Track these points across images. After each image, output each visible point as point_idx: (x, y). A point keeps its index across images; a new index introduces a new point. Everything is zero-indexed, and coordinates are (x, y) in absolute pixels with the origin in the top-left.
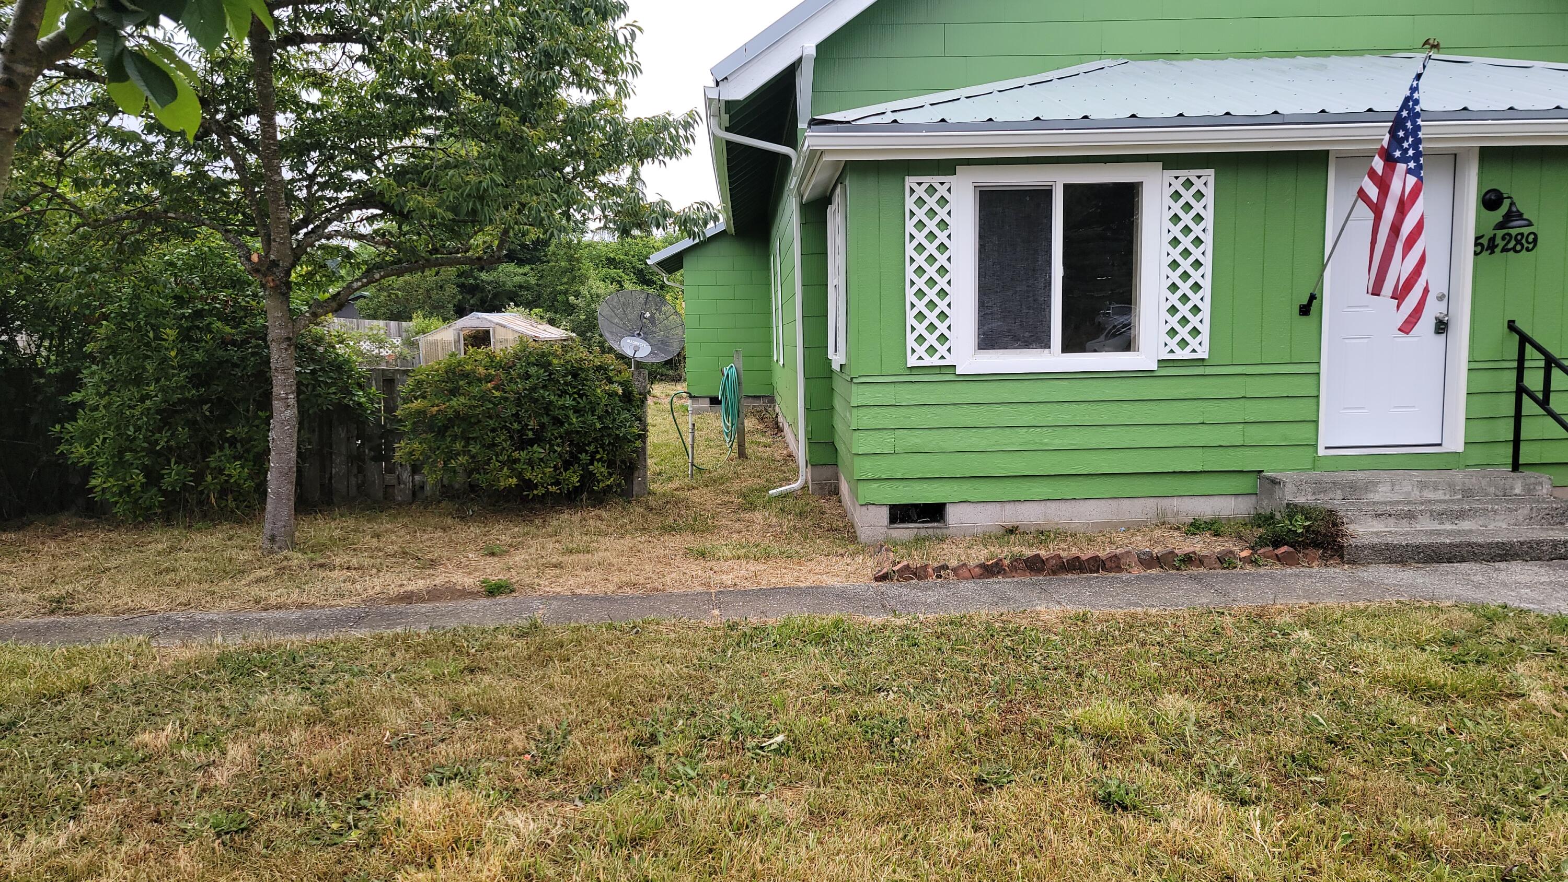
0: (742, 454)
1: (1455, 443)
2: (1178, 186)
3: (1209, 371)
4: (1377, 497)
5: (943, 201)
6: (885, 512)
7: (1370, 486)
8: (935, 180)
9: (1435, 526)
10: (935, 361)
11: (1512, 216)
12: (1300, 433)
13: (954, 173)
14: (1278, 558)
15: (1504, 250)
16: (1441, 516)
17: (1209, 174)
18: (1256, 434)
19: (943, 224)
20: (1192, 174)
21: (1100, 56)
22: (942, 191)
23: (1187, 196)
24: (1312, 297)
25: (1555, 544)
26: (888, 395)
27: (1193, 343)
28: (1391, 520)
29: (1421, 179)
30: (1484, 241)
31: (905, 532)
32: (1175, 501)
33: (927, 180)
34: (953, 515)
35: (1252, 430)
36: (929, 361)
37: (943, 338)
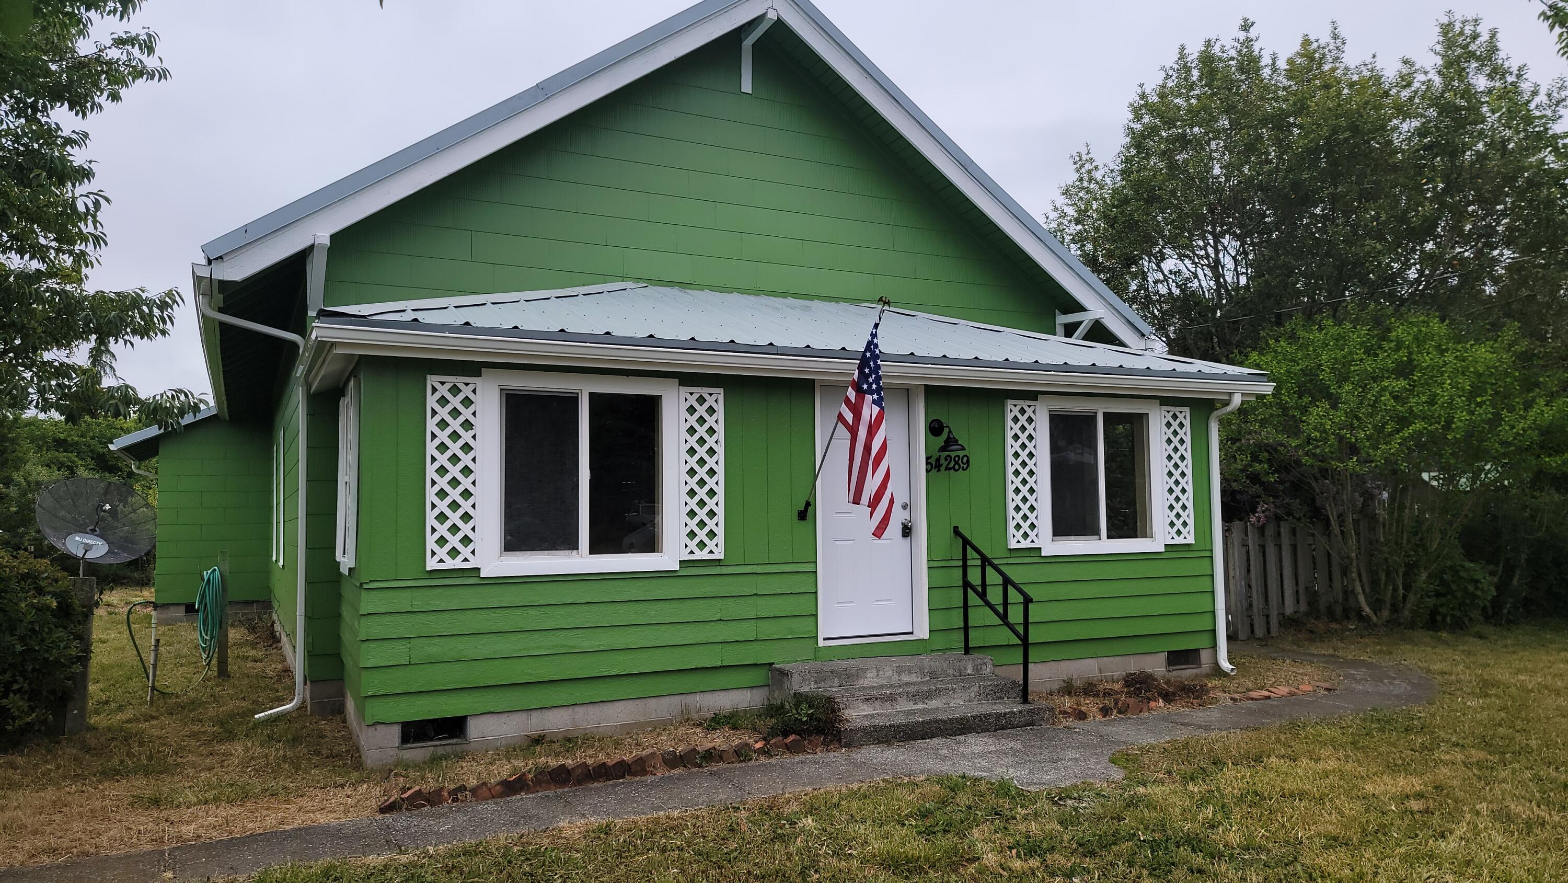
0: (223, 672)
1: (922, 632)
2: (692, 401)
3: (725, 570)
4: (866, 683)
5: (467, 402)
6: (396, 731)
7: (860, 673)
8: (459, 381)
9: (910, 706)
10: (457, 563)
11: (951, 442)
12: (801, 627)
13: (479, 375)
14: (787, 747)
15: (947, 469)
16: (915, 697)
17: (719, 393)
18: (767, 629)
19: (467, 425)
20: (705, 391)
21: (623, 278)
22: (466, 392)
23: (701, 411)
24: (808, 504)
25: (998, 716)
26: (403, 601)
27: (711, 544)
28: (878, 703)
29: (882, 409)
30: (933, 461)
31: (418, 752)
32: (698, 697)
33: (451, 380)
34: (476, 729)
35: (763, 625)
36: (450, 564)
37: (466, 540)
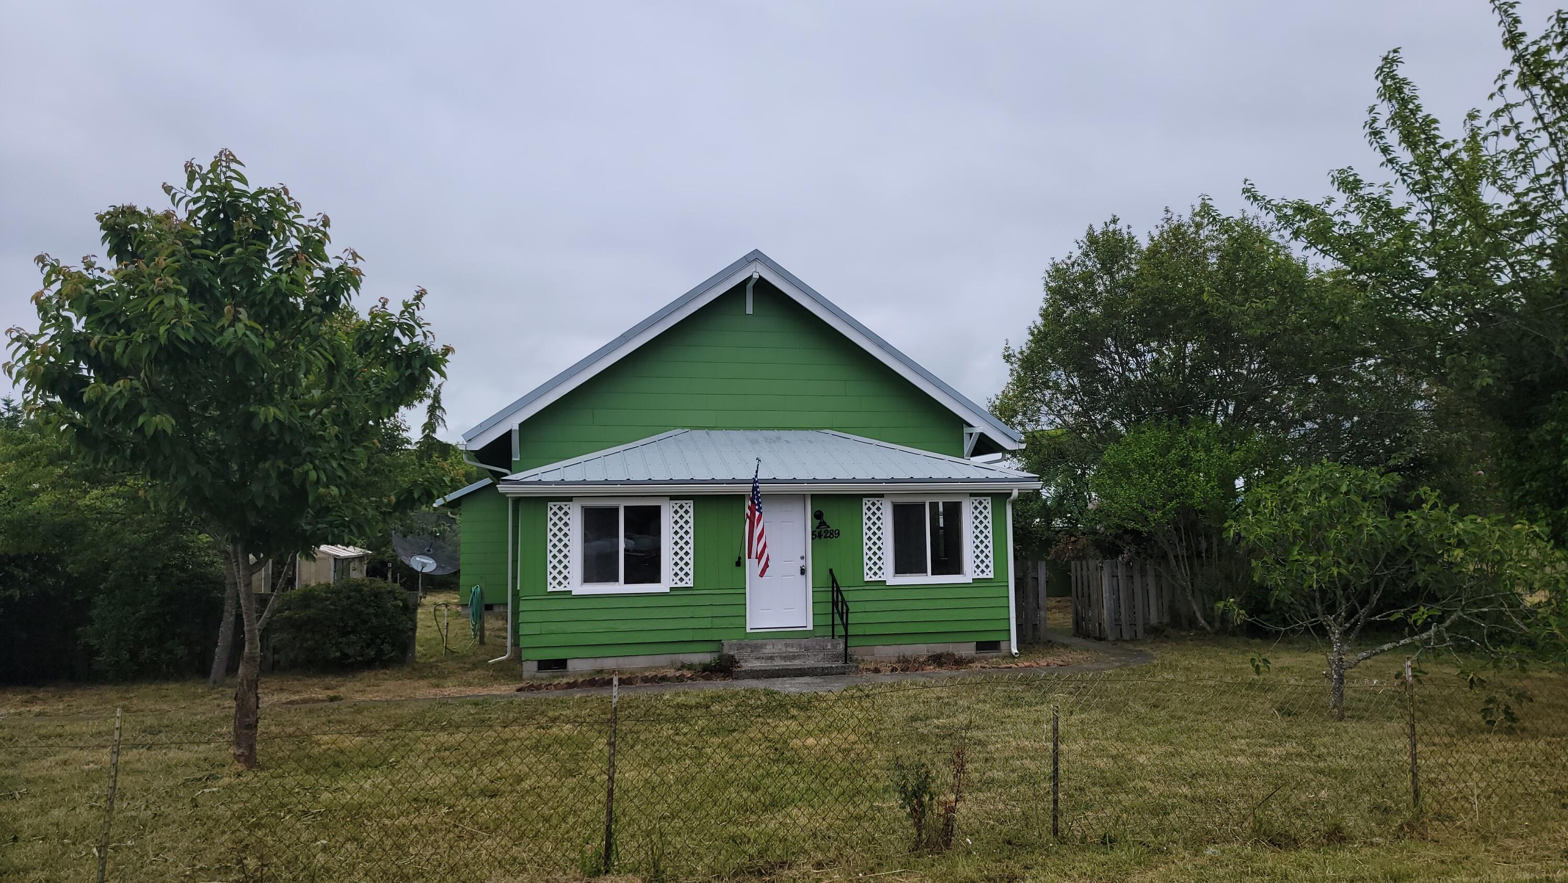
0: (482, 642)
1: (810, 627)
2: (677, 507)
3: (694, 592)
4: (766, 651)
5: (566, 514)
6: (536, 664)
7: (763, 646)
8: (562, 504)
9: (783, 663)
10: (561, 588)
12: (737, 622)
13: (571, 501)
14: (703, 677)
16: (785, 658)
17: (691, 503)
18: (717, 622)
19: (566, 524)
20: (683, 502)
21: (676, 427)
22: (565, 509)
23: (681, 512)
24: (740, 558)
26: (537, 605)
27: (686, 579)
28: (763, 661)
29: (761, 513)
31: (545, 674)
32: (681, 655)
33: (559, 504)
34: (572, 665)
35: (715, 620)
36: (558, 589)
37: (565, 578)
